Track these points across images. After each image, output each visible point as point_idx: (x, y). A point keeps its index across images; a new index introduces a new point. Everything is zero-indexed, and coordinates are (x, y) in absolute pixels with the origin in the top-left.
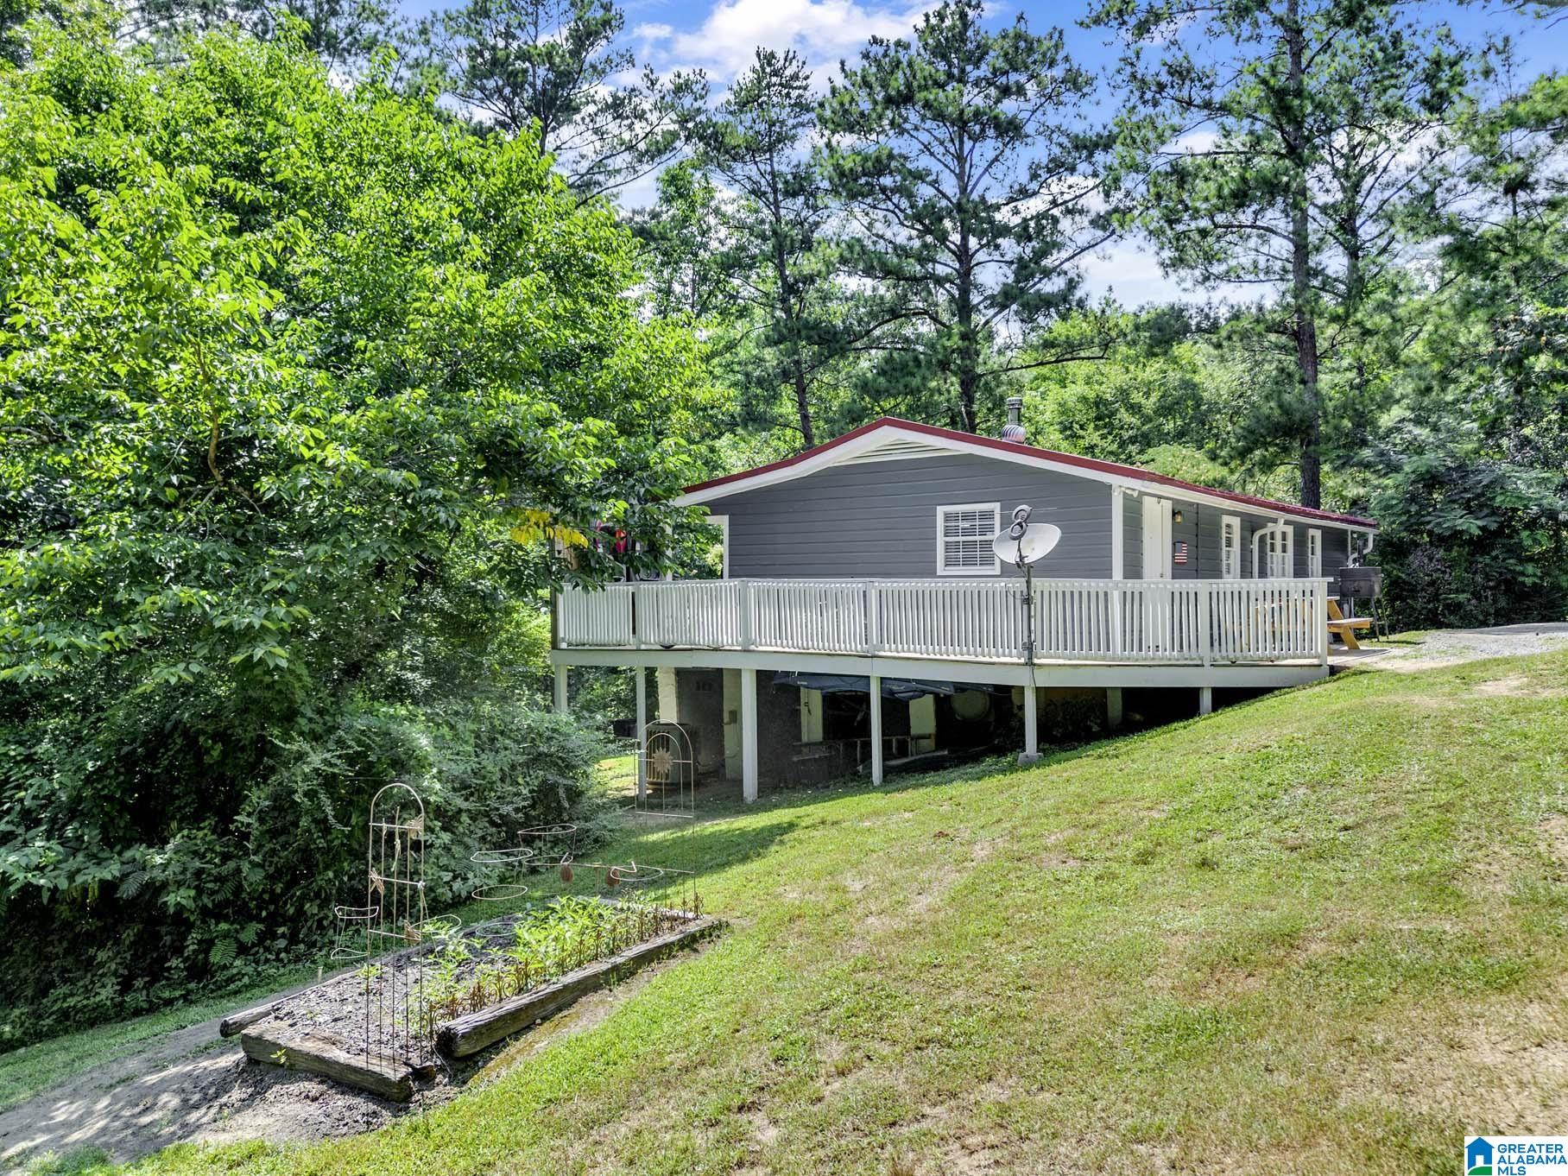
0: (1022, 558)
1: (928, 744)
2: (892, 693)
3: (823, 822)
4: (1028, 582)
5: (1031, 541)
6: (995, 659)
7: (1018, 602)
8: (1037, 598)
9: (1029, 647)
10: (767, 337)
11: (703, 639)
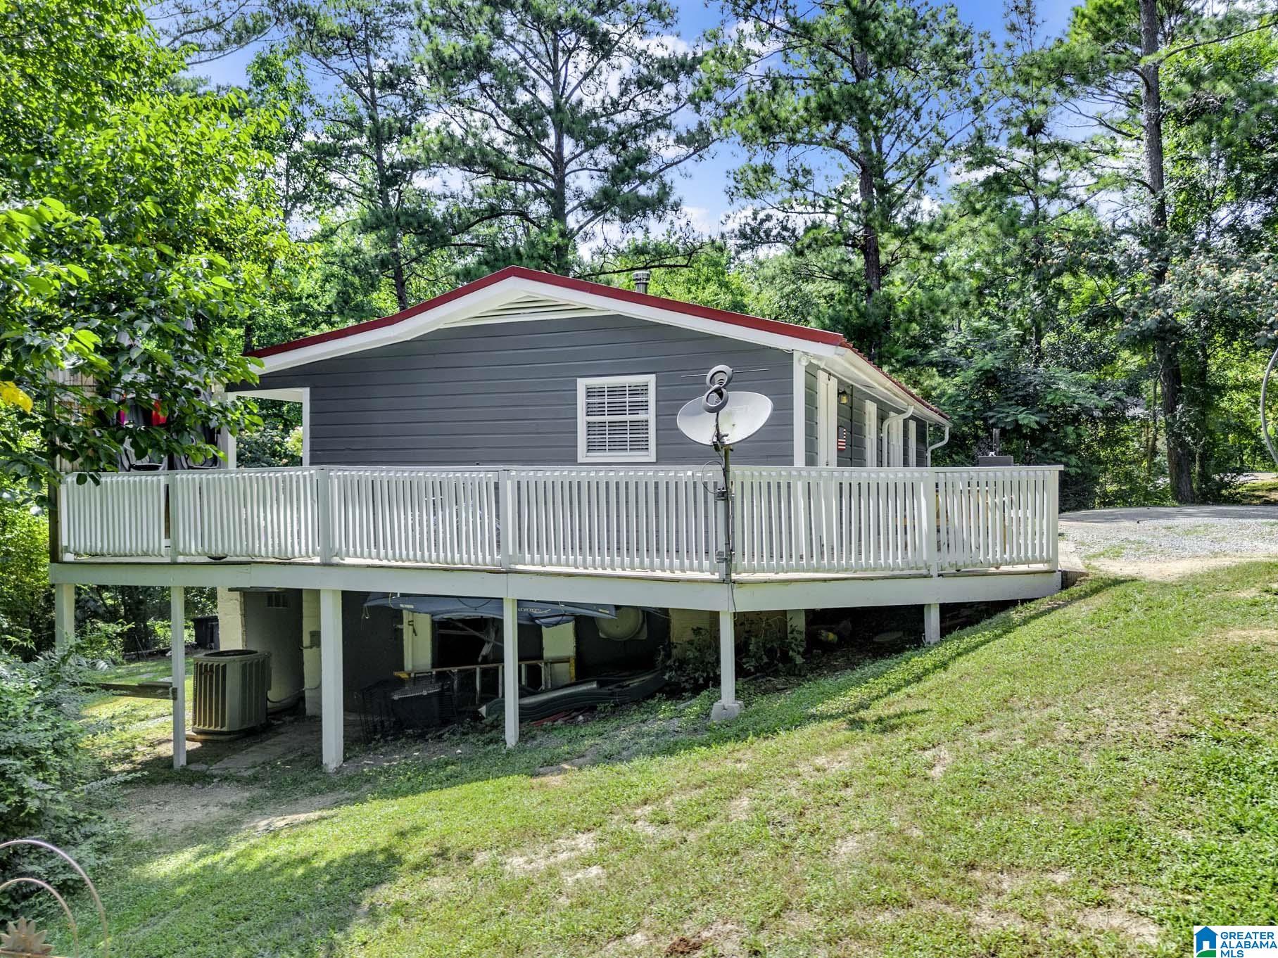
0: (719, 436)
1: (567, 671)
2: (532, 618)
3: (443, 854)
4: (726, 472)
5: (730, 414)
6: (678, 574)
7: (711, 497)
8: (735, 490)
9: (727, 558)
10: (364, 222)
11: (263, 549)
